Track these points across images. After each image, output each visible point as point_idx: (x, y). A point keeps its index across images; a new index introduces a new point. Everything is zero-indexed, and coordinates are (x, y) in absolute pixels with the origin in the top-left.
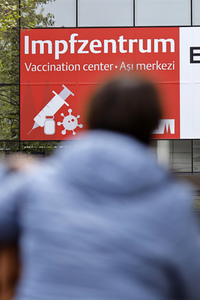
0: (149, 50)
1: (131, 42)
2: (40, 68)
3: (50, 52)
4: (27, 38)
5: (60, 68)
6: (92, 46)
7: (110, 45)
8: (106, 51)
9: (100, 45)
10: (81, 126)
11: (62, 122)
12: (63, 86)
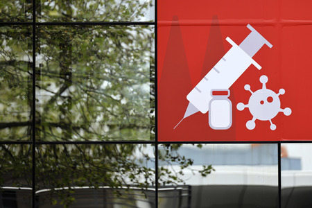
10: (288, 112)
11: (246, 103)
12: (249, 27)
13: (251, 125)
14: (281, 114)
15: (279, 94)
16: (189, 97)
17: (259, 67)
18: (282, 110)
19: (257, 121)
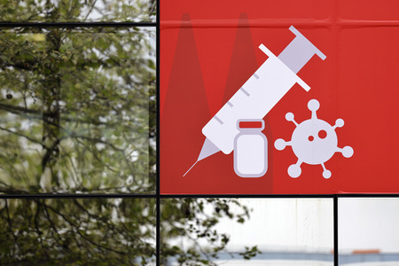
10: (348, 152)
12: (292, 29)
13: (294, 171)
14: (338, 155)
15: (335, 127)
16: (205, 131)
17: (307, 88)
18: (339, 150)
19: (304, 166)
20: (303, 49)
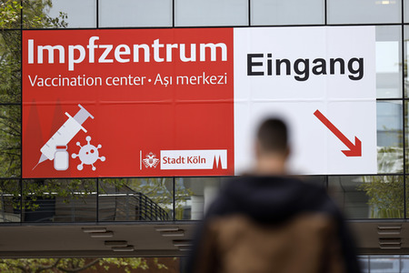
0: (193, 58)
1: (169, 47)
2: (49, 82)
3: (62, 60)
4: (31, 43)
5: (75, 82)
6: (117, 53)
7: (141, 51)
8: (136, 59)
9: (128, 51)
10: (103, 159)
11: (77, 153)
12: (79, 105)
13: (80, 167)
14: (99, 160)
15: (97, 148)
16: (42, 150)
17: (86, 131)
18: (99, 158)
19: (84, 165)
20: (84, 114)
